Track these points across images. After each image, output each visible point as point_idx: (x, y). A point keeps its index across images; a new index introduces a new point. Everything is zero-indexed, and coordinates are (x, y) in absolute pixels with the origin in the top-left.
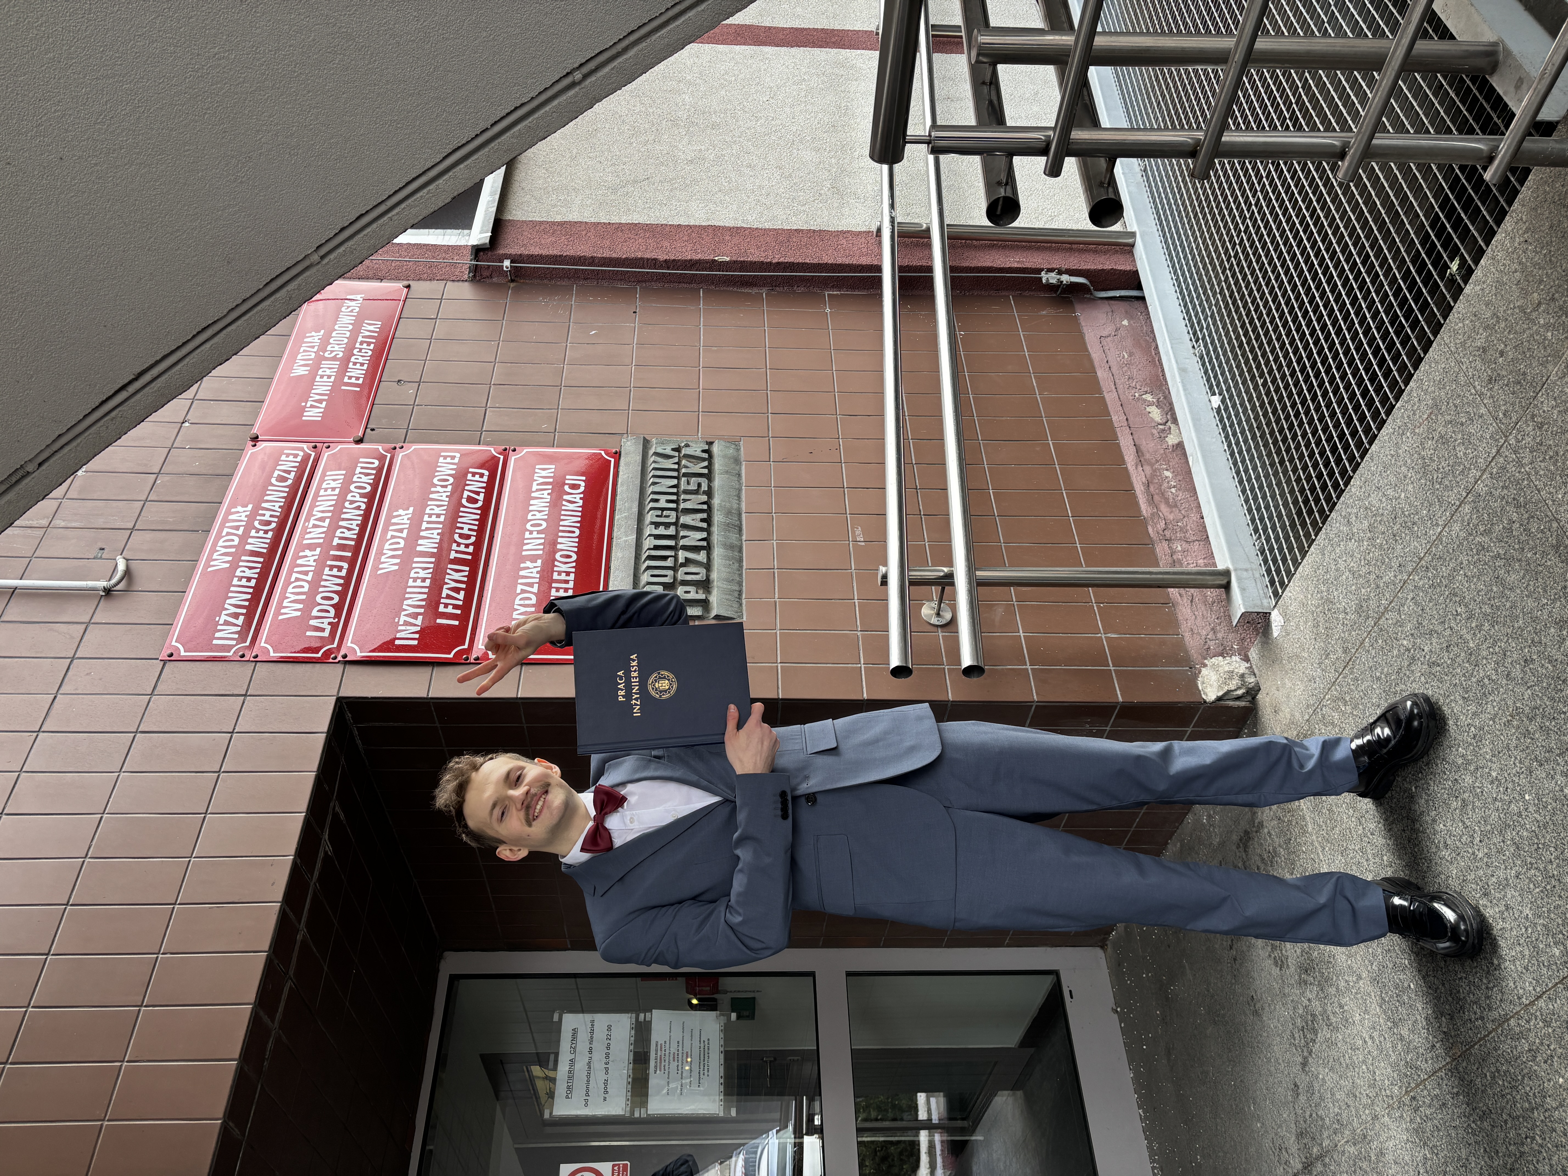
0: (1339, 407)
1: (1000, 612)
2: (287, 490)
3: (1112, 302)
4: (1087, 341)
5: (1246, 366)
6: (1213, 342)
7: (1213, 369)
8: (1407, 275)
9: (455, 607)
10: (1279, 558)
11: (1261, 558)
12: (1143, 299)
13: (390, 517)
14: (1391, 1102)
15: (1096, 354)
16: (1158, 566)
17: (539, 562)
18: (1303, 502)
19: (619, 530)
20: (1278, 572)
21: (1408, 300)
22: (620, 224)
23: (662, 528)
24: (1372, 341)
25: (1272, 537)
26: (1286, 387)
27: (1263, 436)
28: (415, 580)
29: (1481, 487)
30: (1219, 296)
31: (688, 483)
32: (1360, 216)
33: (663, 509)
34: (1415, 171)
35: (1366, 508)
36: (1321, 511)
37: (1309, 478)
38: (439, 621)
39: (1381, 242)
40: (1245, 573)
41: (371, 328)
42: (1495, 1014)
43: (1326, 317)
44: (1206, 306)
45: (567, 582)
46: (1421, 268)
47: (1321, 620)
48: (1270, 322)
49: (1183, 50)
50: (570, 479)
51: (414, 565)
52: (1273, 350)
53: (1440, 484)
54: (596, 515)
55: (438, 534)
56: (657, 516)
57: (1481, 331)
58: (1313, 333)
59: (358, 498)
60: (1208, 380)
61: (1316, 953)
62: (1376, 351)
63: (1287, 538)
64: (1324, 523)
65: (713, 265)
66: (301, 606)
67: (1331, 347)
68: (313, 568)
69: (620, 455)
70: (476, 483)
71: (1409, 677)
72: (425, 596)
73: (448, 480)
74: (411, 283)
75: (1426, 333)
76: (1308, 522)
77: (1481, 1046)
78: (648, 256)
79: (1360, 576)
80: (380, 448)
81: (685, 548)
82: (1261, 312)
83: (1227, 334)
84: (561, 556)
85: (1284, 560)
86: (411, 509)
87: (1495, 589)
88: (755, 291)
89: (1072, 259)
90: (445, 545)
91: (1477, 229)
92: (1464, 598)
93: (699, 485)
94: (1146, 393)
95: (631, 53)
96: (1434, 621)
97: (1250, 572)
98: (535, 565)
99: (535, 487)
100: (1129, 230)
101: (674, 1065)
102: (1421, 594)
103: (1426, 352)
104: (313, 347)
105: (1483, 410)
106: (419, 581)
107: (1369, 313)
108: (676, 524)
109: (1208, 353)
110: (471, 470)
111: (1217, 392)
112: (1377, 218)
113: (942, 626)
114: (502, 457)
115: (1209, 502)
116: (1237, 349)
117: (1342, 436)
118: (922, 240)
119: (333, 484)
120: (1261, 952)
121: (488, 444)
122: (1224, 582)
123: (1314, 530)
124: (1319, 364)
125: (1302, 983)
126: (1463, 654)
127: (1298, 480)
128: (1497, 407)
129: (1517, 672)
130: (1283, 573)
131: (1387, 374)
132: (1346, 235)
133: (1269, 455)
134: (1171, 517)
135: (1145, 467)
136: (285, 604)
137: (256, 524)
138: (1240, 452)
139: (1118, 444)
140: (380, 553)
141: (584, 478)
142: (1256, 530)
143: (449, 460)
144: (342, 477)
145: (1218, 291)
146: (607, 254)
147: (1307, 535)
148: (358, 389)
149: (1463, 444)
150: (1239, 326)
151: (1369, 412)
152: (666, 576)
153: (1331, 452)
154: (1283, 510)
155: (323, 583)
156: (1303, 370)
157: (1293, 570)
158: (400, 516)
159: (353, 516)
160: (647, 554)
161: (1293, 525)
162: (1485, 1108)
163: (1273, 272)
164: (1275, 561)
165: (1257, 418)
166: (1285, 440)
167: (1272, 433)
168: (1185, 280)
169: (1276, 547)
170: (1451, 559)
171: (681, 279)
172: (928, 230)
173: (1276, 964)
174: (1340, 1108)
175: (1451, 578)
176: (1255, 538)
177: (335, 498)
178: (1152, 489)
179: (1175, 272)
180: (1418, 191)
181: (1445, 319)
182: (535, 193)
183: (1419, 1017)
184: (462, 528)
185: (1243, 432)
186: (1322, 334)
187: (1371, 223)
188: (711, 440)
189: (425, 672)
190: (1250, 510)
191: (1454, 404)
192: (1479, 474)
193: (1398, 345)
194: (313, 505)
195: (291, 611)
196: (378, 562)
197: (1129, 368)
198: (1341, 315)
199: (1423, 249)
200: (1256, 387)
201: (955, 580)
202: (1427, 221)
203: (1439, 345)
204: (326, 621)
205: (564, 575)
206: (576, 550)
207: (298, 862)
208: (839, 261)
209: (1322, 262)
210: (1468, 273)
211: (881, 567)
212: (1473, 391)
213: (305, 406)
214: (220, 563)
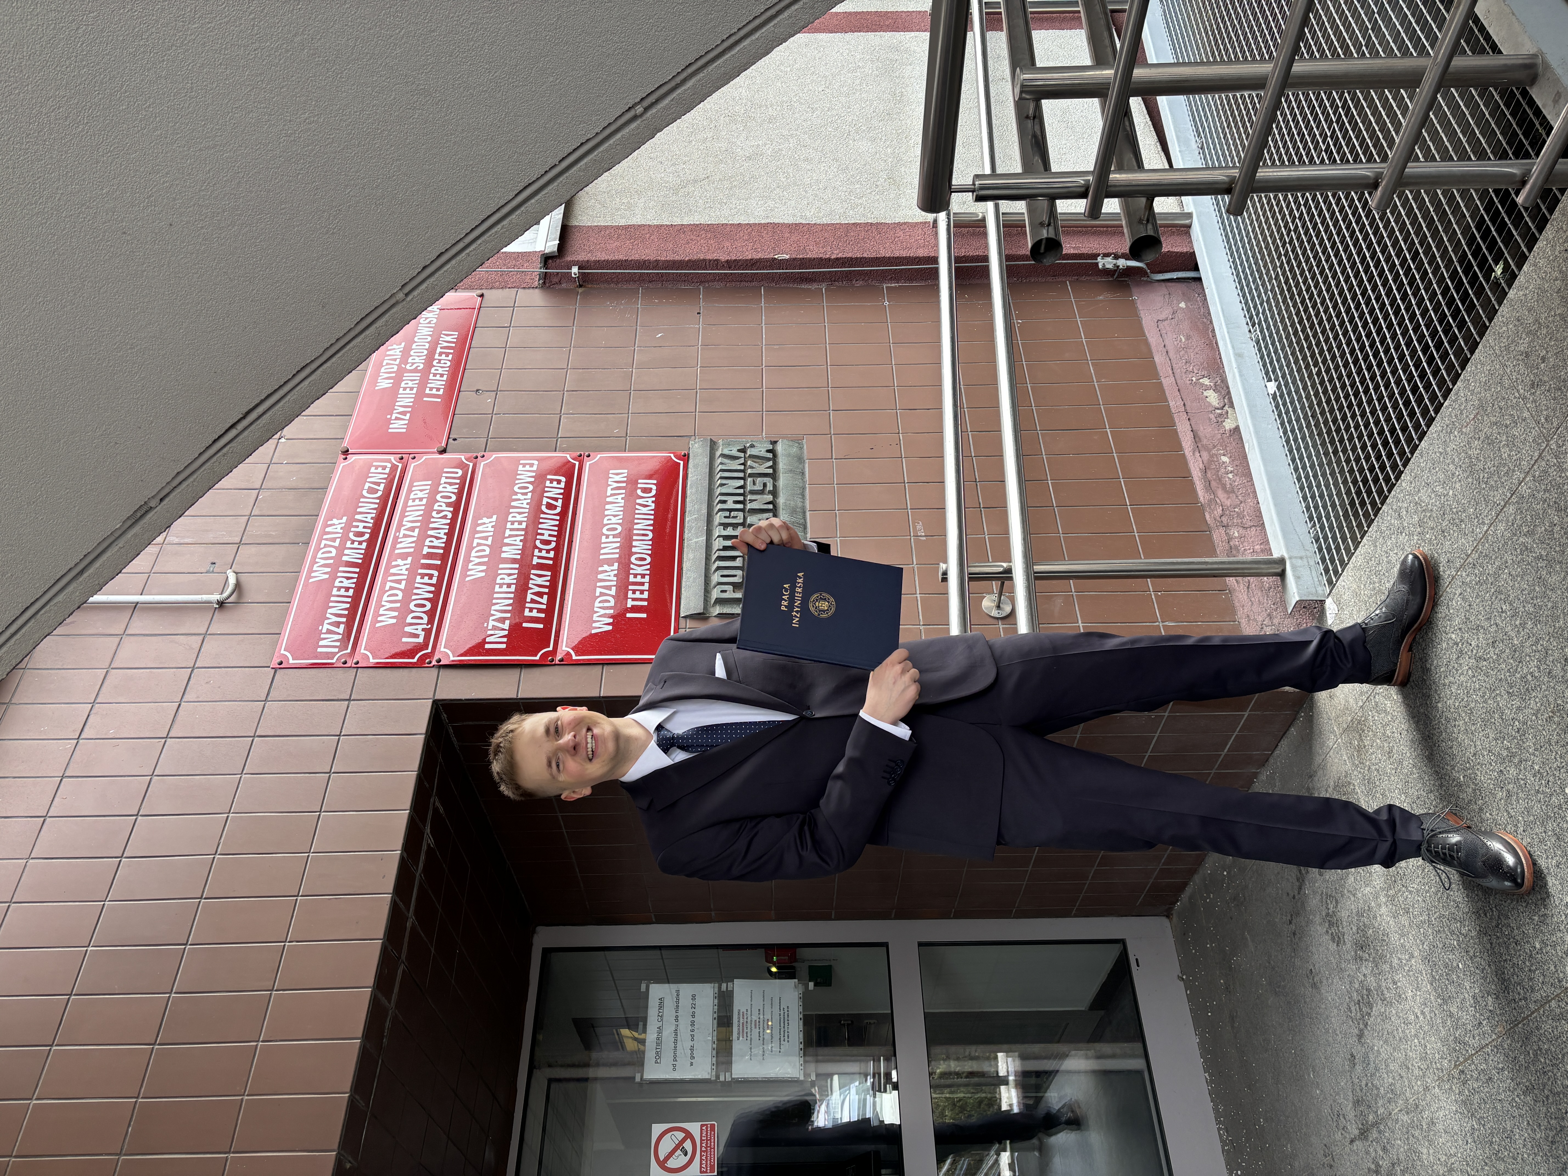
0: (1390, 402)
1: (1059, 602)
2: (378, 501)
3: (1170, 284)
4: (1144, 325)
5: (1301, 354)
6: (1268, 328)
7: (1269, 355)
8: (1454, 275)
9: (540, 611)
10: (1333, 547)
11: (1315, 546)
12: (1200, 281)
13: (475, 524)
14: (1441, 1074)
15: (1153, 338)
16: (1213, 553)
17: (616, 565)
18: (1356, 494)
19: (690, 531)
20: (1332, 560)
21: (1455, 300)
22: (682, 225)
23: (730, 529)
24: (1421, 338)
25: (1326, 525)
26: (1340, 377)
27: (1317, 425)
28: (501, 586)
29: (1524, 490)
30: (1274, 281)
31: (754, 484)
33: (730, 510)
35: (1416, 503)
36: (1373, 503)
37: (1361, 470)
38: (525, 625)
39: (1430, 239)
40: (1300, 561)
41: (449, 338)
42: (1537, 996)
43: (1378, 311)
44: (1262, 291)
45: (642, 584)
46: (1468, 269)
48: (1324, 311)
49: (1222, 78)
50: (642, 483)
51: (500, 572)
52: (1327, 340)
53: (1486, 483)
54: (667, 518)
55: (521, 541)
56: (725, 517)
57: (1524, 336)
58: (1365, 325)
59: (444, 507)
60: (1264, 365)
61: (1371, 931)
63: (1340, 528)
64: (1376, 515)
65: (773, 263)
66: (396, 614)
67: (1383, 341)
68: (405, 577)
69: (688, 457)
70: (554, 489)
71: (1457, 670)
72: (511, 601)
73: (528, 488)
74: (484, 291)
75: (1472, 334)
76: (1361, 513)
77: (1524, 1025)
78: (709, 257)
80: (463, 458)
82: (1316, 301)
83: (1282, 320)
84: (636, 559)
85: (1338, 549)
86: (495, 517)
87: (1537, 589)
88: (814, 286)
90: (528, 552)
91: (1520, 235)
92: (1509, 596)
93: (765, 485)
94: (1204, 376)
95: (690, 84)
96: (1480, 617)
97: (1305, 560)
98: (612, 568)
99: (609, 492)
100: (1186, 211)
101: (756, 1031)
103: (1472, 353)
104: (395, 360)
105: (1526, 414)
106: (505, 586)
107: (1419, 309)
108: (743, 524)
109: (1264, 339)
110: (549, 477)
111: (1273, 378)
112: (1426, 215)
113: (1002, 619)
114: (577, 463)
115: (1265, 490)
116: (1292, 336)
117: (1393, 431)
118: (978, 229)
119: (420, 495)
120: (1319, 928)
121: (563, 450)
122: (1279, 570)
123: (1366, 522)
124: (1371, 357)
125: (1359, 959)
126: (1507, 651)
127: (1351, 471)
128: (1539, 412)
129: (1558, 670)
130: (1337, 562)
131: (1436, 372)
133: (1323, 444)
134: (1228, 503)
135: (1202, 453)
136: (381, 612)
137: (351, 535)
138: (1296, 440)
139: (1176, 430)
140: (467, 560)
141: (655, 482)
142: (1311, 518)
143: (527, 468)
144: (428, 487)
145: (1274, 277)
146: (671, 257)
147: (1360, 526)
148: (439, 400)
149: (1508, 446)
150: (1294, 313)
151: (1419, 408)
152: (735, 576)
153: (1383, 446)
154: (1336, 500)
155: (415, 591)
156: (1356, 361)
157: (1346, 559)
158: (484, 524)
159: (440, 525)
160: (717, 555)
161: (1346, 515)
162: (1527, 1084)
163: (1327, 261)
164: (1329, 549)
165: (1311, 406)
166: (1338, 430)
167: (1326, 422)
168: (1242, 263)
169: (1330, 536)
170: (1496, 558)
171: (742, 278)
172: (984, 219)
173: (1333, 940)
174: (1394, 1079)
175: (1496, 576)
176: (1310, 525)
177: (423, 508)
178: (1209, 475)
179: (1232, 254)
181: (1490, 321)
182: (599, 197)
183: (1467, 996)
184: (543, 534)
185: (1298, 420)
186: (1374, 327)
187: (1420, 219)
188: (775, 440)
189: (514, 673)
190: (1305, 498)
191: (1499, 406)
192: (1522, 476)
193: (1446, 344)
194: (403, 516)
195: (387, 619)
196: (466, 569)
197: (1186, 352)
198: (1392, 309)
199: (1470, 251)
200: (1310, 376)
201: (1014, 575)
202: (1473, 222)
203: (1485, 347)
204: (420, 627)
205: (639, 577)
206: (650, 552)
207: (405, 855)
208: (897, 254)
209: (1373, 255)
210: (1511, 278)
211: (941, 564)
212: (1517, 394)
213: (391, 419)
214: (320, 574)
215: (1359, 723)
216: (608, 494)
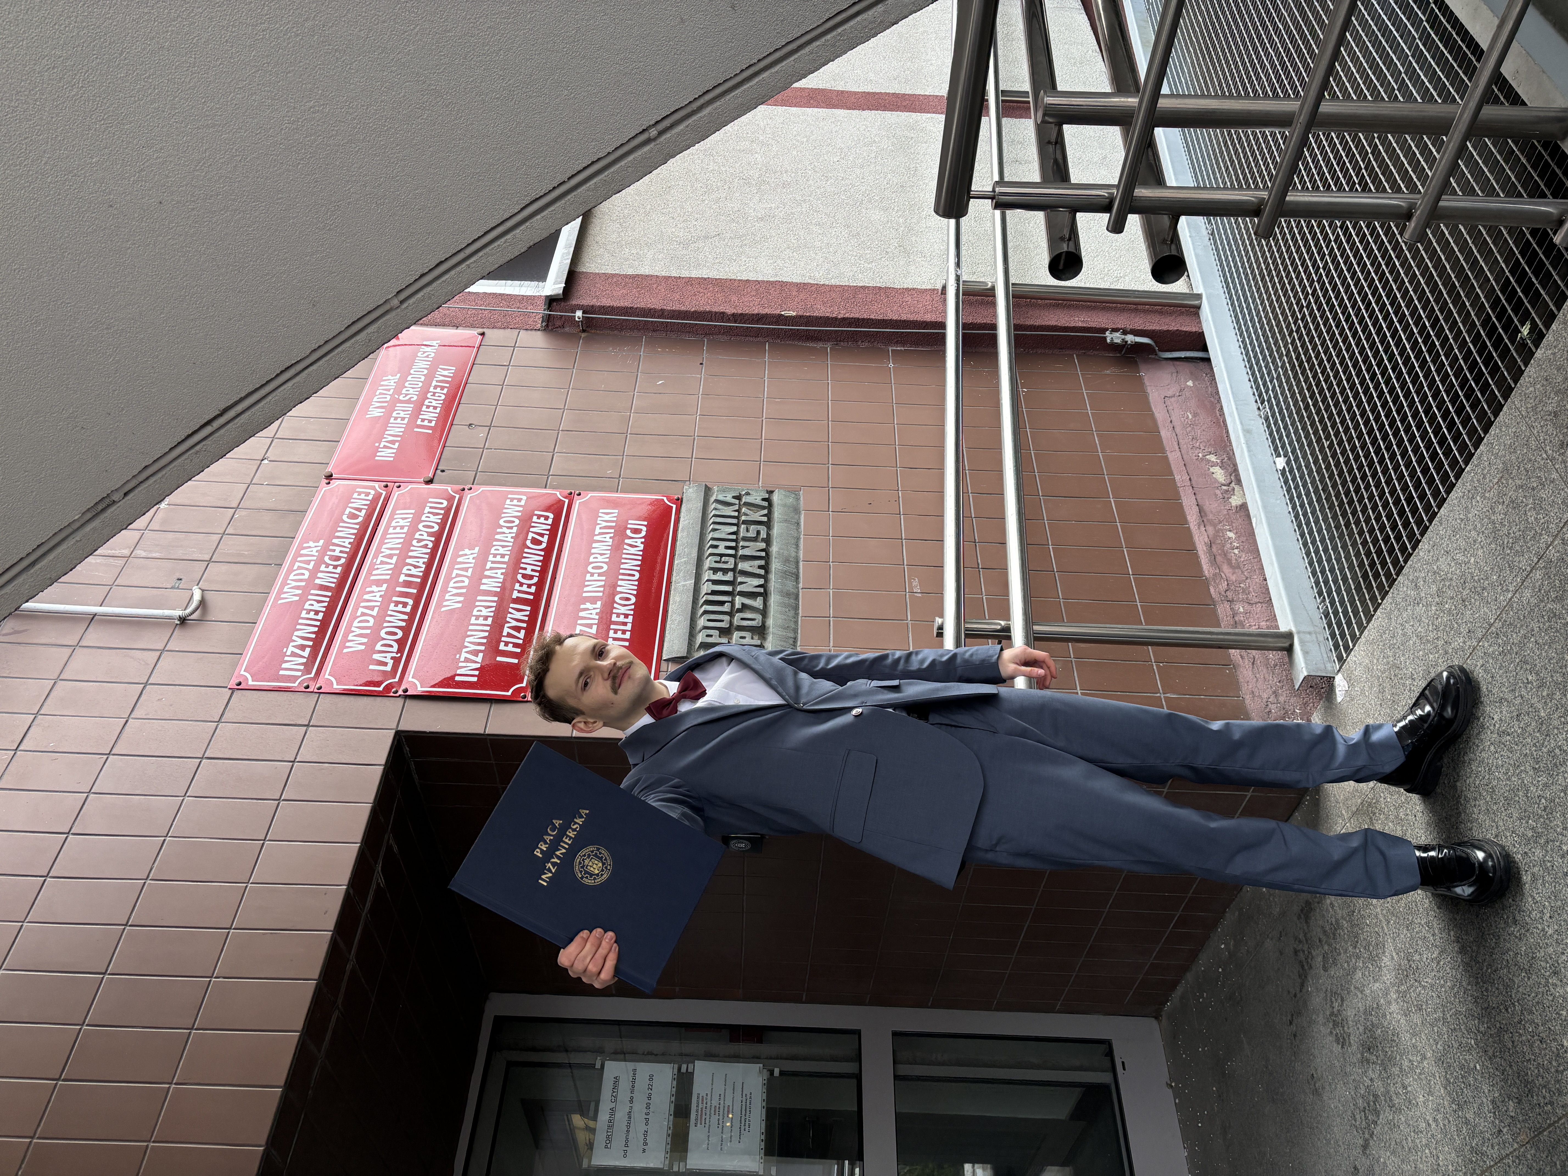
0: (1407, 470)
2: (357, 527)
3: (1178, 363)
4: (1151, 401)
5: (1312, 428)
6: (1278, 404)
7: (1278, 430)
8: (1477, 339)
9: (516, 645)
10: (1344, 622)
11: (1325, 622)
12: (1208, 360)
13: (456, 555)
15: (1159, 413)
16: (1220, 626)
17: (599, 603)
18: (1369, 566)
19: (678, 574)
20: (1343, 635)
21: (1478, 363)
22: (690, 278)
23: (720, 574)
24: (1441, 404)
25: (1337, 600)
26: (1353, 449)
27: (1328, 498)
28: (477, 617)
29: (1552, 553)
30: (1285, 358)
31: (748, 530)
32: (1430, 280)
33: (721, 555)
34: (1486, 236)
35: (1435, 573)
36: (1388, 575)
37: (1375, 541)
38: (499, 659)
39: (1451, 305)
40: (1308, 636)
41: (446, 373)
43: (1394, 380)
44: (1272, 368)
45: (625, 624)
46: (1492, 331)
47: (1387, 685)
48: (1337, 384)
49: (1249, 113)
50: (633, 524)
51: (477, 604)
52: (1340, 413)
53: (1511, 548)
54: (656, 559)
55: (502, 574)
56: (716, 562)
57: (1552, 395)
58: (1381, 395)
59: (425, 537)
60: (1273, 441)
61: (1379, 1031)
62: (1446, 414)
63: (1352, 602)
64: (1390, 587)
65: (779, 319)
66: (366, 640)
67: (1400, 410)
68: (378, 604)
69: (682, 501)
70: (541, 526)
72: (486, 634)
73: (514, 522)
74: (485, 330)
75: (1497, 397)
76: (1374, 586)
77: (1550, 1132)
78: (715, 309)
79: (1428, 641)
80: (449, 489)
81: (742, 594)
82: (1328, 374)
83: (1293, 395)
84: (621, 599)
85: (1349, 624)
86: (477, 549)
88: (820, 345)
89: (1137, 320)
90: (508, 585)
91: (1548, 294)
93: (758, 533)
94: (1210, 453)
95: (706, 112)
96: (1504, 689)
98: (595, 606)
99: (597, 531)
100: (1194, 290)
101: (715, 1118)
102: (1491, 661)
103: (1496, 415)
104: (389, 390)
105: (1555, 475)
106: (481, 619)
107: (1438, 376)
108: (734, 570)
109: (1273, 415)
111: (1282, 453)
112: (1447, 281)
114: (567, 501)
115: (1272, 564)
116: (1303, 411)
117: (1410, 499)
118: (987, 299)
119: (402, 523)
120: (1322, 1028)
121: (554, 488)
122: (1287, 645)
123: (1380, 595)
124: (1387, 427)
125: (1365, 1062)
126: (1534, 724)
127: (1365, 543)
130: (1348, 637)
131: (1457, 437)
132: (1415, 298)
133: (1335, 517)
134: (1233, 578)
135: (1207, 527)
136: (350, 638)
137: (326, 559)
138: (1305, 515)
139: (1181, 504)
140: (445, 590)
141: (646, 523)
142: (1320, 593)
143: (515, 502)
144: (411, 516)
145: (1284, 353)
146: (676, 307)
147: (1373, 598)
148: (430, 432)
149: (1535, 509)
150: (1305, 388)
151: (1438, 475)
152: (722, 621)
153: (1398, 515)
154: (1348, 573)
155: (388, 619)
156: (1370, 432)
157: (1358, 633)
158: (466, 555)
159: (419, 555)
160: (704, 599)
161: (1358, 588)
163: (1341, 335)
164: (1339, 624)
165: (1322, 480)
166: (1351, 502)
167: (1338, 496)
168: (1251, 343)
169: (1340, 610)
170: (1522, 626)
171: (747, 333)
172: (993, 289)
173: (1338, 1041)
175: (1522, 645)
176: (1319, 601)
177: (404, 536)
178: (1214, 549)
179: (1241, 334)
180: (1488, 254)
181: (1516, 383)
182: (608, 247)
183: (1485, 1100)
184: (525, 569)
185: (1308, 494)
186: (1391, 397)
187: (1441, 286)
188: (772, 489)
189: (483, 708)
190: (1314, 573)
191: (1525, 469)
192: (1550, 539)
193: (1468, 409)
194: (382, 543)
195: (356, 644)
196: (442, 599)
197: (1193, 428)
198: (1409, 378)
199: (1494, 313)
200: (1322, 449)
201: (1012, 634)
202: (1498, 285)
203: (1510, 408)
204: (389, 655)
205: (622, 617)
206: (635, 592)
207: (351, 892)
208: (904, 317)
209: (1391, 324)
210: (1538, 337)
211: (937, 619)
212: (1544, 456)
213: (378, 447)
214: (290, 595)
215: (1370, 805)
216: (597, 533)
